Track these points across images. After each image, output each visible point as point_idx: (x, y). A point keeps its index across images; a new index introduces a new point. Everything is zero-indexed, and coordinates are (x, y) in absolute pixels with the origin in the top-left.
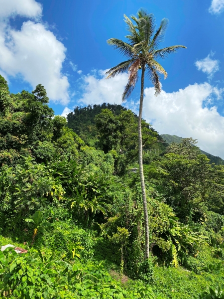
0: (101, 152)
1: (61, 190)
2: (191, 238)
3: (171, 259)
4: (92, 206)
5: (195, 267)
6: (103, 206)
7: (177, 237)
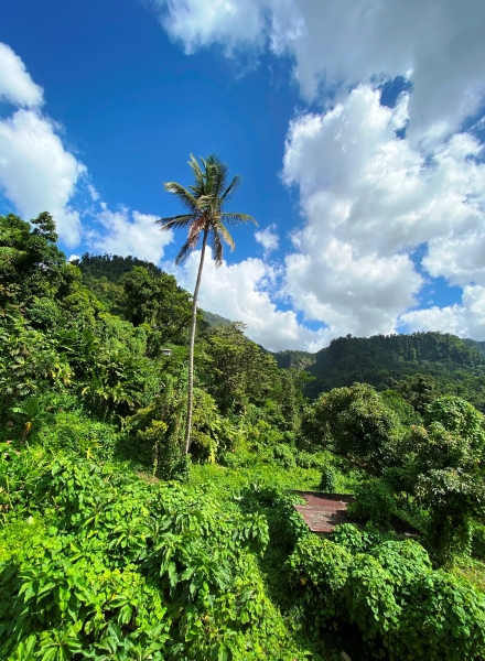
0: (128, 325)
1: (68, 370)
2: (230, 432)
3: (207, 455)
4: (115, 393)
5: (231, 463)
6: (130, 394)
7: (216, 431)
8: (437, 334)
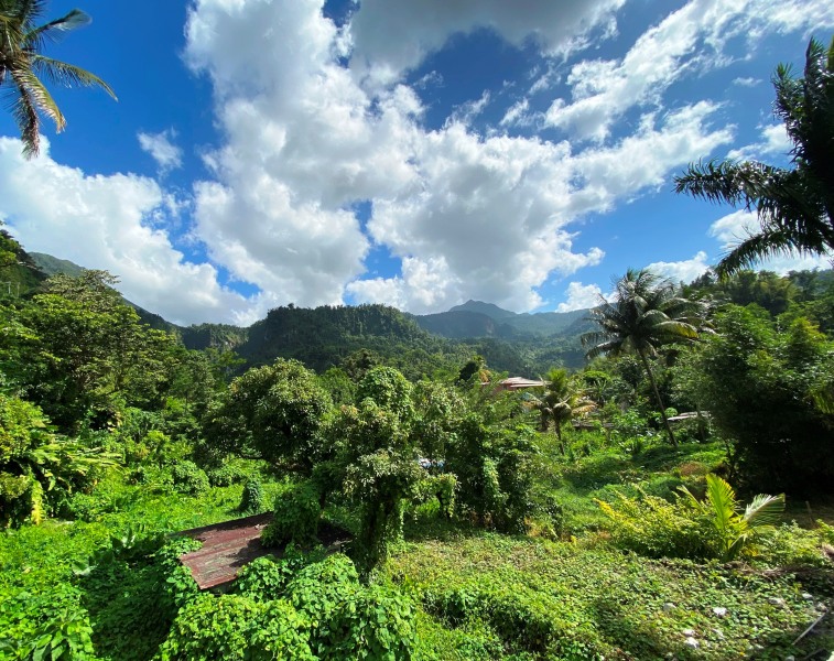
3: (27, 511)
8: (381, 307)
